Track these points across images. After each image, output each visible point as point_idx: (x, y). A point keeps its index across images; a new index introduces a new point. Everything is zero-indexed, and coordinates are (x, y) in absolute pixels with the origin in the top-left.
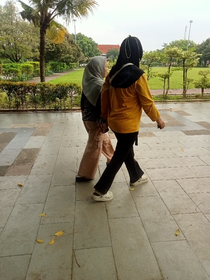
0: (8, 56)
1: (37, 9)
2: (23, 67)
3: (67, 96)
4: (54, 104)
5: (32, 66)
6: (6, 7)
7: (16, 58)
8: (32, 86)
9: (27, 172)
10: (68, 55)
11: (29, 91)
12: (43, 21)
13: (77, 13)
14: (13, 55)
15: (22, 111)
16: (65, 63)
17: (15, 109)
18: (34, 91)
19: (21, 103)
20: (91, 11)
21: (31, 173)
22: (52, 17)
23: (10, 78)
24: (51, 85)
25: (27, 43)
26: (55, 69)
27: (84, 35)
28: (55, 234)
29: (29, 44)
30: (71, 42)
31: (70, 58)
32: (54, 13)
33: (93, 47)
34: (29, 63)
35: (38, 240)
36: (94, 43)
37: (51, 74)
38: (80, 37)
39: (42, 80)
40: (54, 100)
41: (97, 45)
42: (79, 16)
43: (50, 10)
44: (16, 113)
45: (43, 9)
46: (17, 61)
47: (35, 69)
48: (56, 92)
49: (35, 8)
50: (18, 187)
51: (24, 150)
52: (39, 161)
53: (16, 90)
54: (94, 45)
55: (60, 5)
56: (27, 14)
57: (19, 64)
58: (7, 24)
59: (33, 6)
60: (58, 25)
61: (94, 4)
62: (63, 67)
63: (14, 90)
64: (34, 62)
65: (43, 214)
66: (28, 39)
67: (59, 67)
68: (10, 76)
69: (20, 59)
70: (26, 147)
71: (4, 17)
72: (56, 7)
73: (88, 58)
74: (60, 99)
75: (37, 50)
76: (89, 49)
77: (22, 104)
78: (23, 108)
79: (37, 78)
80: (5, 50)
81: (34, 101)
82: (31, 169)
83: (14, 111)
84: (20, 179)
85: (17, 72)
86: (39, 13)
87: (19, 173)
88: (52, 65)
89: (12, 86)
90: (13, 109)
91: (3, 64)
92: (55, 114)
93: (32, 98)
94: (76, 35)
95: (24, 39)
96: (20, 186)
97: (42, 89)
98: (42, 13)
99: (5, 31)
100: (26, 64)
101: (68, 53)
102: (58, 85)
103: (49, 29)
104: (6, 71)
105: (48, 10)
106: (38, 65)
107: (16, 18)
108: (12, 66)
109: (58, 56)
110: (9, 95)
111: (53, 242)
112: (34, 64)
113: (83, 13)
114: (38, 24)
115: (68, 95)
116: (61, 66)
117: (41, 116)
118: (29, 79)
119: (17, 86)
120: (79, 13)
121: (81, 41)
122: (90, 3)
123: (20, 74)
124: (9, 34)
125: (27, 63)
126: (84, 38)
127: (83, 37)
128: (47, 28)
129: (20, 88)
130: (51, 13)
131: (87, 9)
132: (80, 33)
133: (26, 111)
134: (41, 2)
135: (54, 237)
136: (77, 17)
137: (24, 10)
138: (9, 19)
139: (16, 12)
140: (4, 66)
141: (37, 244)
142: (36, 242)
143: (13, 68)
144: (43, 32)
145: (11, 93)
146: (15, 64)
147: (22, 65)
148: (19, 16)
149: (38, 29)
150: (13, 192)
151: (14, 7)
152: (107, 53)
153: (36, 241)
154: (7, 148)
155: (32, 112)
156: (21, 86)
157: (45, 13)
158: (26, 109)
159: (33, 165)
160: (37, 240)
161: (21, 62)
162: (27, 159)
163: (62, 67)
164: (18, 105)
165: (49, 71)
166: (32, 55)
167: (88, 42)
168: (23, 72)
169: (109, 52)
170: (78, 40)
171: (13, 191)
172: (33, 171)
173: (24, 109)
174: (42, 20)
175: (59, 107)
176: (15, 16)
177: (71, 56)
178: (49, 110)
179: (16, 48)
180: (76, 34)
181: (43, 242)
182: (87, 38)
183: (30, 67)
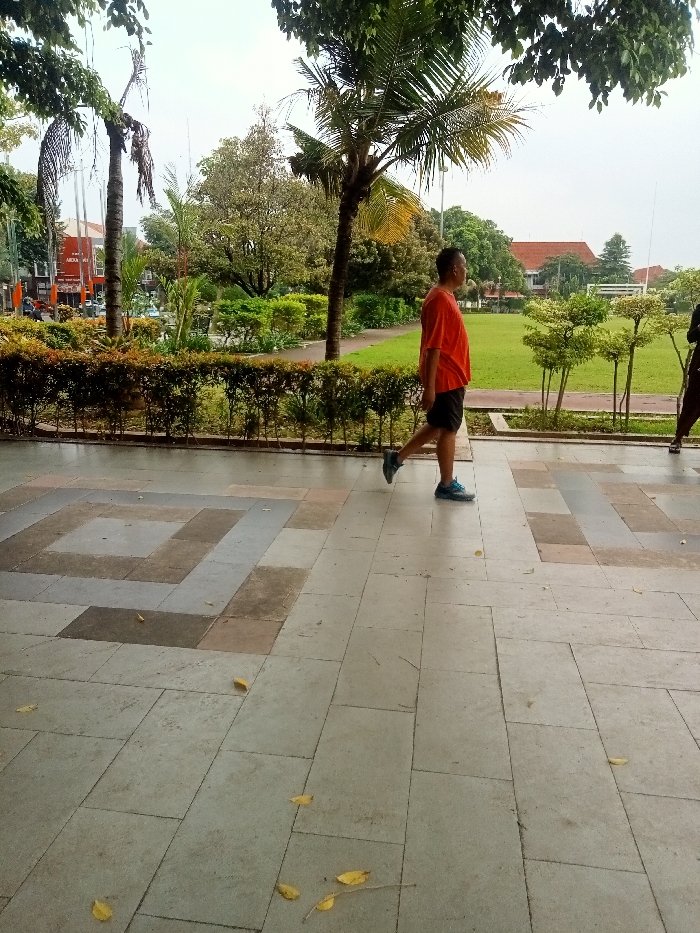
0: (236, 279)
1: (337, 148)
2: (277, 310)
3: (403, 408)
4: (360, 430)
5: (303, 307)
6: (248, 142)
7: (261, 284)
8: (301, 372)
9: (264, 645)
10: (413, 275)
11: (288, 384)
12: (353, 180)
13: (457, 150)
14: (251, 277)
15: (264, 444)
16: (402, 300)
17: (242, 438)
18: (304, 388)
19: (262, 420)
20: (505, 145)
21: (275, 650)
22: (379, 167)
23: (237, 342)
24: (356, 370)
25: (294, 240)
26: (368, 317)
27: (469, 214)
28: (340, 878)
29: (299, 245)
30: (428, 236)
31: (419, 282)
32: (388, 155)
33: (494, 247)
34: (294, 300)
35: (284, 887)
36: (499, 237)
37: (356, 330)
38: (457, 220)
39: (331, 352)
40: (360, 418)
41: (508, 242)
42: (464, 161)
43: (376, 148)
44: (245, 448)
45: (355, 145)
46: (261, 292)
47: (308, 316)
48: (369, 392)
49: (332, 146)
50: (234, 691)
51: (262, 572)
52: (301, 612)
53: (252, 381)
54: (498, 241)
55: (409, 131)
56: (310, 161)
57: (265, 302)
58: (246, 188)
59: (329, 139)
60: (393, 190)
61: (513, 124)
62: (396, 309)
63: (248, 381)
64: (308, 296)
65: (305, 799)
66: (300, 228)
67: (382, 310)
68: (236, 336)
69: (270, 285)
70: (264, 562)
71: (240, 169)
72: (393, 138)
73: (477, 283)
74: (381, 413)
75: (322, 260)
76: (482, 257)
77: (266, 423)
78: (265, 436)
79: (311, 343)
80: (231, 260)
81: (301, 417)
82: (275, 634)
83: (238, 444)
84: (240, 665)
85: (257, 324)
86: (344, 158)
87: (241, 644)
88: (360, 304)
89: (244, 369)
90: (236, 437)
91: (222, 302)
92: (360, 462)
93: (296, 406)
94: (445, 213)
95: (289, 228)
96: (240, 687)
97: (328, 381)
98: (352, 159)
99: (239, 207)
100: (286, 303)
101: (415, 267)
102: (378, 372)
103: (367, 201)
104: (226, 322)
105: (372, 148)
106: (318, 305)
107: (272, 171)
108: (244, 308)
109: (384, 277)
110: (230, 396)
111: (329, 904)
112: (308, 302)
113: (478, 152)
114: (336, 188)
115: (407, 403)
116: (388, 309)
117: (317, 465)
118: (291, 345)
119: (256, 370)
120: (462, 150)
121: (458, 230)
122: (501, 123)
123: (265, 331)
124: (248, 217)
125: (288, 298)
126: (468, 222)
127: (465, 220)
128: (361, 200)
129: (265, 375)
130: (379, 155)
131: (490, 139)
132: (457, 207)
133: (275, 445)
134: (353, 126)
135: (336, 886)
136: (457, 163)
137: (301, 151)
138: (253, 173)
139: (274, 156)
140: (223, 306)
141: (280, 901)
142: (276, 893)
143: (246, 314)
144: (348, 211)
145: (238, 391)
146: (254, 301)
147: (273, 303)
148: (282, 165)
149: (336, 203)
150: (217, 706)
151: (272, 141)
152: (540, 268)
153: (276, 888)
154: (210, 556)
155: (290, 450)
156: (270, 369)
157: (360, 157)
158: (275, 439)
159: (283, 623)
160: (281, 885)
161: (271, 296)
162: (265, 602)
163: (392, 313)
164: (252, 426)
165: (350, 323)
166: (306, 275)
167: (479, 234)
168: (273, 326)
169: (551, 265)
170: (449, 227)
171: (216, 702)
172: (283, 642)
173: (270, 439)
174: (348, 178)
175: (374, 439)
176: (272, 165)
177: (425, 278)
178: (341, 448)
179: (262, 254)
180: (444, 210)
181: (297, 897)
182: (479, 222)
183: (297, 311)
